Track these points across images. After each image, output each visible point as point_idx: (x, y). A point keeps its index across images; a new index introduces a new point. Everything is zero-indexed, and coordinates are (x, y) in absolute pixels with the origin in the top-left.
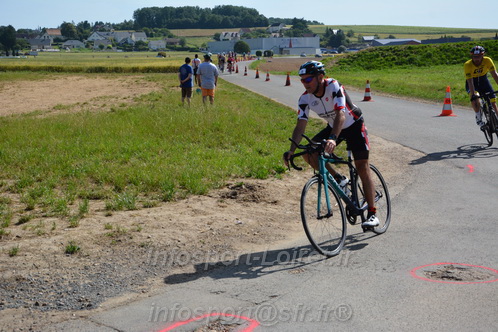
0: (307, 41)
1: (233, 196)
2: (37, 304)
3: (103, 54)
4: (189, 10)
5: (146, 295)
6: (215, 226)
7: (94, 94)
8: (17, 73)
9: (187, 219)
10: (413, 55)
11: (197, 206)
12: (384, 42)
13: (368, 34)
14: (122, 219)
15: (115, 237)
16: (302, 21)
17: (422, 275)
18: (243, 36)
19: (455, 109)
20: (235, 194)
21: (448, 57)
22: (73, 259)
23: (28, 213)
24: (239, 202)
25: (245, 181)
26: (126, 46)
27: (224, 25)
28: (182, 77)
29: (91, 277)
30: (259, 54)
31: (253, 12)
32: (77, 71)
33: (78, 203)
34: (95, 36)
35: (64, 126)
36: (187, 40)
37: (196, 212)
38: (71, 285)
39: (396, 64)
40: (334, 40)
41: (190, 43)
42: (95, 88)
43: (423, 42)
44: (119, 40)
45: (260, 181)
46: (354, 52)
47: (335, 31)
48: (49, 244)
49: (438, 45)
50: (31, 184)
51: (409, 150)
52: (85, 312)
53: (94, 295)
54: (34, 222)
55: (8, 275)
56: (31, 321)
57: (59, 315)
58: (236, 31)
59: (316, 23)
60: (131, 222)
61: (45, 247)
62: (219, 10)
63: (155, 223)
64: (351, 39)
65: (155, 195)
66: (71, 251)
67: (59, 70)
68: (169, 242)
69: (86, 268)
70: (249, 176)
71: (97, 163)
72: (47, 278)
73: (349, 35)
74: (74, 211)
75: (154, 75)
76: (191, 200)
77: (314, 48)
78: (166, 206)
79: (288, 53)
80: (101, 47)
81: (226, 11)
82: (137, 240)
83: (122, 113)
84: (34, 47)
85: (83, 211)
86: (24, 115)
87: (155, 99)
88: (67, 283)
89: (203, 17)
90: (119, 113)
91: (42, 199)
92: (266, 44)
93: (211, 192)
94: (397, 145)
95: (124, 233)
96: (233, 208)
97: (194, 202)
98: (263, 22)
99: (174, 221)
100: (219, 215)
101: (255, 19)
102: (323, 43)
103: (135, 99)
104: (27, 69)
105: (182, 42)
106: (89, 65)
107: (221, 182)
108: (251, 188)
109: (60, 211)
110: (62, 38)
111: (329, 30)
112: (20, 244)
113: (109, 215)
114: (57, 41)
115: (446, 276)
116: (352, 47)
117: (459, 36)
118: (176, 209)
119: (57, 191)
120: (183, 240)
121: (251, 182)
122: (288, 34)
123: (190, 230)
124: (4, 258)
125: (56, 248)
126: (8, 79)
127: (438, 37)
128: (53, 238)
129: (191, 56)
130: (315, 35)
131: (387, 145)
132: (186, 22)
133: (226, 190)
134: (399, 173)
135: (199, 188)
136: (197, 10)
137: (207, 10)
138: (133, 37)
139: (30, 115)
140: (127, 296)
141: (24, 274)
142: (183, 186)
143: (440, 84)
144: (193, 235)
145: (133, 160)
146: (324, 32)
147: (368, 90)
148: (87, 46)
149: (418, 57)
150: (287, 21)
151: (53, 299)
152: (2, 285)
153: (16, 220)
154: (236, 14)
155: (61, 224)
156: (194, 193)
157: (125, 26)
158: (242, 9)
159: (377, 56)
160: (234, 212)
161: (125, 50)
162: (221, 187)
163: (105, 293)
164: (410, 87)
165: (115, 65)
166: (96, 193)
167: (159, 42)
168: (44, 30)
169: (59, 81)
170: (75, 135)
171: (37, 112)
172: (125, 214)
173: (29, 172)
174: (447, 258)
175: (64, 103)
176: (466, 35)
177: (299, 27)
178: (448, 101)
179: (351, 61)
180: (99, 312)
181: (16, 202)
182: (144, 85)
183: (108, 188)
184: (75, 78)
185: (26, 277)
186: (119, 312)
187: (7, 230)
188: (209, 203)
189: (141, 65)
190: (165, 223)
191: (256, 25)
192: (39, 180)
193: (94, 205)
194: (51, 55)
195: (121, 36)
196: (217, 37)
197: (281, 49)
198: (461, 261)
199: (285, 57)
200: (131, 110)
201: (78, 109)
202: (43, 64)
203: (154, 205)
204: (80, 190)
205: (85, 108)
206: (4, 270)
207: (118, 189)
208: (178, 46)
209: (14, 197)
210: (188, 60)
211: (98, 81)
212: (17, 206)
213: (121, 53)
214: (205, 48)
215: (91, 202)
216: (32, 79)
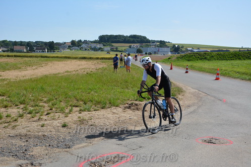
0: (165, 49)
1: (129, 108)
2: (50, 145)
3: (86, 52)
4: (120, 36)
5: (91, 144)
6: (121, 119)
7: (81, 67)
8: (53, 59)
9: (110, 116)
10: (206, 56)
11: (115, 111)
12: (195, 50)
13: (189, 47)
14: (85, 115)
15: (82, 121)
16: (163, 41)
17: (200, 141)
18: (140, 47)
19: (221, 78)
20: (130, 107)
21: (220, 57)
22: (65, 129)
23: (50, 111)
24: (131, 110)
25: (134, 102)
26: (95, 49)
27: (133, 42)
28: (114, 61)
29: (71, 136)
30: (146, 54)
31: (145, 38)
32: (76, 58)
33: (70, 108)
34: (83, 45)
35: (68, 79)
36: (119, 48)
37: (114, 113)
38: (63, 139)
39: (200, 59)
40: (176, 49)
41: (119, 49)
42: (82, 65)
43: (211, 51)
44: (93, 47)
45: (140, 102)
46: (183, 54)
47: (176, 46)
48: (56, 123)
49: (216, 53)
50: (53, 100)
51: (201, 93)
52: (68, 149)
53: (71, 143)
54: (52, 115)
55: (40, 134)
56: (47, 152)
57: (58, 150)
58: (138, 44)
59: (169, 42)
60: (88, 116)
61: (55, 124)
62: (132, 37)
63: (98, 117)
64: (183, 49)
65: (99, 106)
66: (64, 126)
67: (69, 58)
68: (102, 124)
69: (69, 133)
70: (136, 100)
71: (78, 93)
72: (54, 136)
73: (182, 48)
74: (67, 111)
75: (105, 60)
76: (112, 108)
77: (168, 52)
78: (102, 110)
79: (158, 53)
80: (86, 49)
81: (134, 37)
82: (90, 123)
83: (90, 74)
84: (60, 49)
85: (71, 111)
86: (54, 74)
87: (104, 69)
88: (61, 138)
89: (125, 39)
90: (89, 74)
91: (56, 106)
92: (149, 50)
93: (121, 106)
94: (196, 91)
95: (85, 120)
96: (129, 112)
97: (114, 109)
98: (148, 41)
99: (105, 116)
100: (123, 115)
101: (145, 40)
102: (172, 50)
103: (96, 69)
104: (57, 57)
105: (117, 48)
106: (80, 56)
107: (125, 102)
108: (136, 105)
109: (62, 111)
110: (71, 46)
111: (174, 45)
112: (46, 123)
113: (80, 113)
114: (69, 47)
115: (210, 142)
116: (183, 52)
117: (225, 49)
118: (106, 112)
119: (62, 103)
120: (108, 124)
121: (137, 102)
122: (158, 47)
123: (111, 120)
124: (39, 127)
125: (59, 125)
126: (50, 61)
127: (217, 49)
128: (58, 121)
129: (119, 54)
130: (168, 47)
131: (192, 90)
132: (119, 41)
133: (127, 105)
134: (196, 101)
135: (116, 104)
136: (123, 36)
137: (127, 36)
138: (98, 46)
139: (56, 74)
140: (84, 144)
141: (46, 134)
142: (110, 103)
143: (216, 68)
144: (112, 122)
145: (92, 92)
146: (172, 46)
147: (187, 69)
148: (80, 49)
149: (208, 57)
150: (158, 41)
151: (56, 144)
152: (38, 137)
153: (46, 114)
154: (138, 38)
155: (61, 115)
156: (114, 106)
157: (95, 42)
158: (140, 36)
159: (192, 56)
160: (129, 114)
161: (95, 51)
162: (125, 104)
163: (75, 143)
164: (204, 68)
165: (90, 56)
166: (76, 104)
167: (108, 48)
168: (65, 43)
169: (69, 62)
170: (72, 82)
171: (59, 73)
172: (86, 113)
173: (52, 96)
174: (211, 135)
175: (69, 70)
176: (228, 49)
177: (162, 44)
178: (218, 74)
179: (182, 57)
180: (73, 150)
181: (47, 107)
182: (100, 64)
183: (81, 103)
184: (75, 61)
185: (47, 135)
186: (80, 150)
187: (42, 117)
188: (120, 110)
189: (100, 57)
190: (101, 117)
191: (145, 42)
192: (56, 99)
193: (75, 109)
194: (67, 52)
195: (93, 45)
196: (130, 47)
197: (155, 52)
198: (216, 136)
199: (156, 55)
200: (94, 74)
201: (74, 73)
202: (63, 56)
203: (98, 110)
204: (70, 103)
205: (77, 72)
206: (39, 132)
207: (85, 103)
208: (115, 50)
209: (46, 105)
210: (117, 55)
211: (83, 62)
212: (47, 108)
213: (93, 52)
214: (125, 51)
215: (74, 108)
216: (59, 61)
